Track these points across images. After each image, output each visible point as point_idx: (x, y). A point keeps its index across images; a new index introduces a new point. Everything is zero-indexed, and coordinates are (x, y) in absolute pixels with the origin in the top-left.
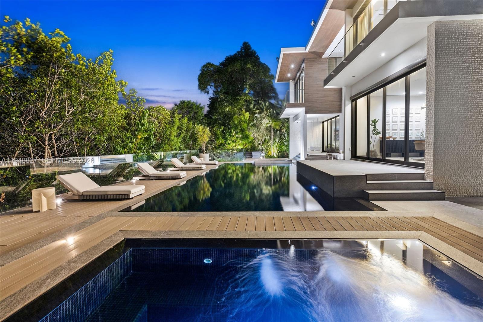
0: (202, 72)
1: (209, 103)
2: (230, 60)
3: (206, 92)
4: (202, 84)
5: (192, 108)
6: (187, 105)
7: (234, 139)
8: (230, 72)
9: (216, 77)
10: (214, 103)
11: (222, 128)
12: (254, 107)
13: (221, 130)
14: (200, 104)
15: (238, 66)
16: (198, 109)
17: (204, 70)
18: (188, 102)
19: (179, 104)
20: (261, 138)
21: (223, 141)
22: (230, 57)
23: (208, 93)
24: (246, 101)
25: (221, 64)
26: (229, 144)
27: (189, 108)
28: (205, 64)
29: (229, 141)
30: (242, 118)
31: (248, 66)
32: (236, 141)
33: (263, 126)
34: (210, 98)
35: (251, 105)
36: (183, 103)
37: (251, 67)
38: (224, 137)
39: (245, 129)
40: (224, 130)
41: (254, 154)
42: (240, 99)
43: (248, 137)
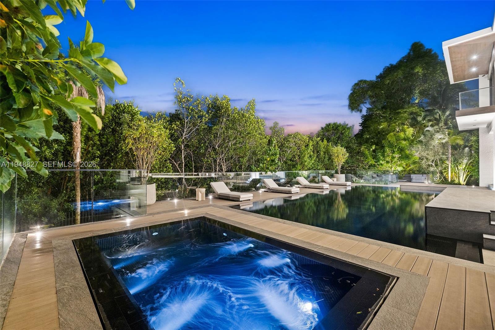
0: (353, 91)
1: (361, 122)
2: (390, 70)
3: (358, 110)
4: (353, 103)
5: (338, 130)
6: (333, 127)
7: (388, 159)
8: (389, 84)
9: (370, 93)
10: (367, 121)
11: (374, 147)
12: (424, 119)
13: (371, 150)
14: (347, 125)
15: (400, 74)
16: (344, 129)
17: (355, 89)
18: (335, 124)
19: (325, 127)
20: (433, 158)
21: (372, 162)
22: (389, 66)
23: (361, 111)
24: (412, 113)
25: (378, 77)
26: (382, 164)
27: (335, 130)
28: (356, 82)
29: (381, 162)
30: (402, 135)
31: (416, 70)
32: (392, 162)
33: (435, 142)
34: (363, 117)
35: (419, 117)
36: (328, 125)
37: (421, 71)
38: (375, 157)
39: (404, 147)
40: (376, 149)
41: (414, 178)
42: (402, 112)
43: (410, 156)
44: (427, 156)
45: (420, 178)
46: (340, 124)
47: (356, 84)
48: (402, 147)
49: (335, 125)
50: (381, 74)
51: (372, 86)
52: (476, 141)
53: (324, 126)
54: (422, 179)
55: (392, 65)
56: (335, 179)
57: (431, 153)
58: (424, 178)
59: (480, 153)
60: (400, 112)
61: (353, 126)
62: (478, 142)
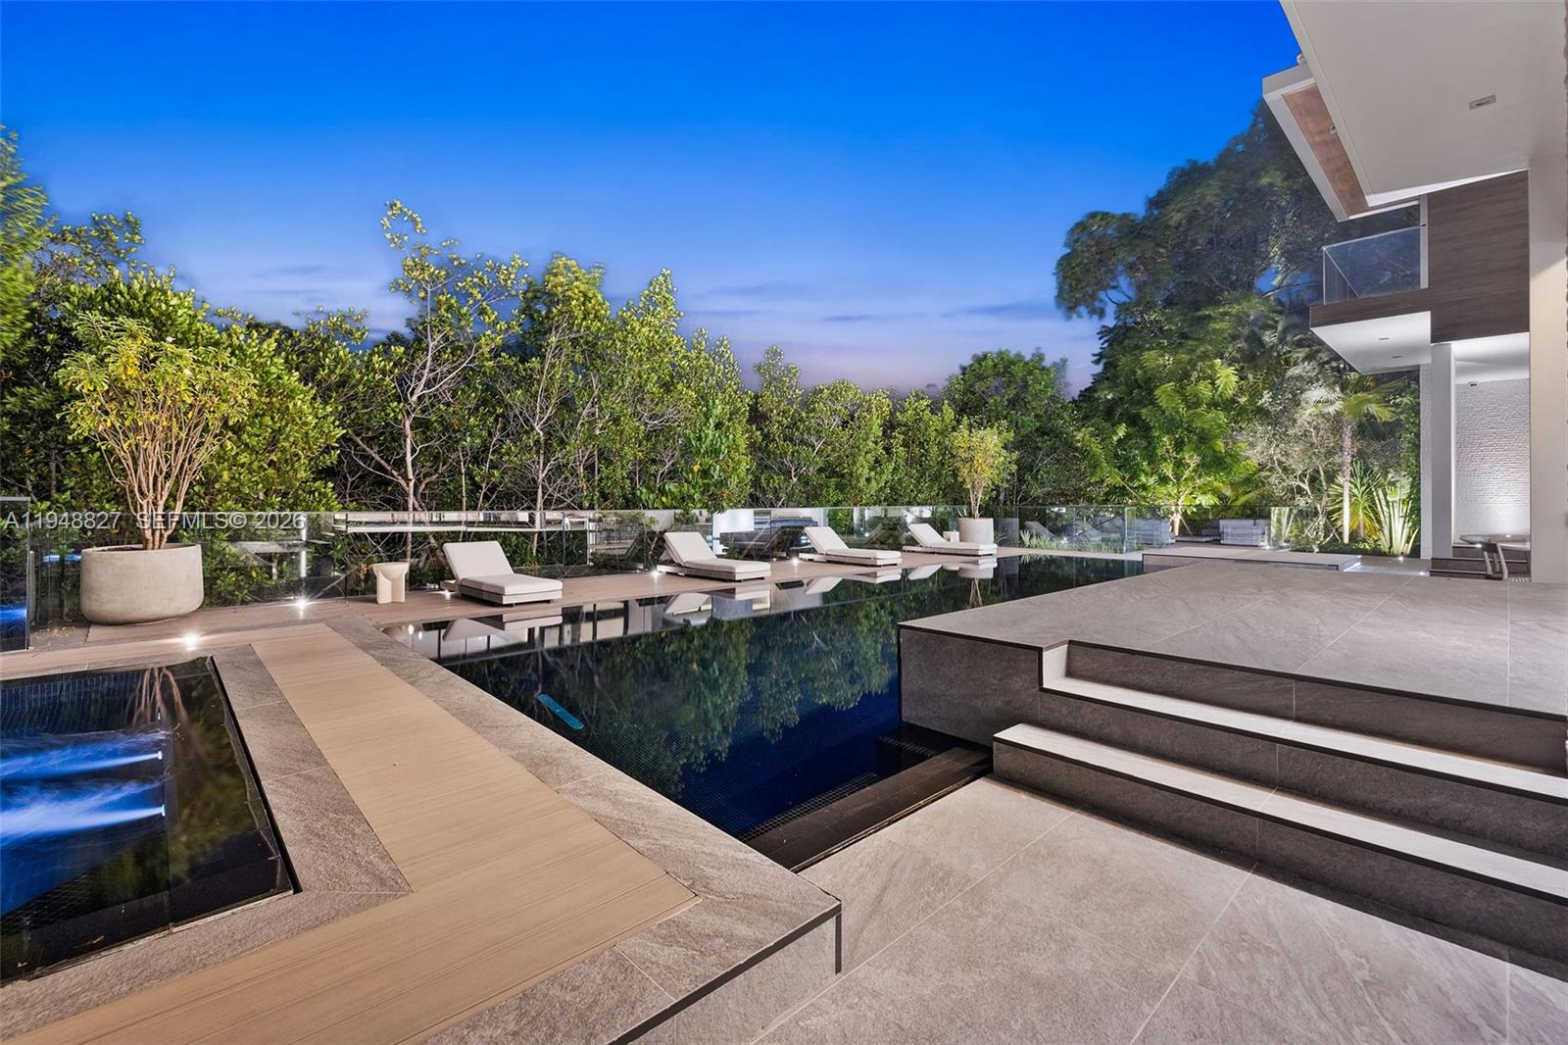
0: (1072, 249)
1: (1098, 350)
2: (1186, 179)
3: (1091, 312)
5: (1011, 374)
6: (995, 366)
7: (1166, 469)
8: (1179, 224)
9: (1125, 255)
10: (1118, 341)
11: (1122, 431)
12: (1282, 340)
13: (1115, 438)
14: (1044, 359)
16: (1031, 373)
17: (1075, 240)
18: (1001, 355)
19: (971, 366)
20: (1302, 467)
21: (1115, 479)
22: (1187, 167)
23: (1102, 313)
25: (1150, 203)
26: (1144, 487)
27: (1000, 376)
28: (1080, 219)
29: (1143, 479)
30: (1204, 390)
31: (1265, 181)
32: (1178, 479)
33: (1306, 415)
34: (1104, 332)
35: (1267, 333)
36: (980, 359)
37: (1278, 181)
38: (1124, 464)
39: (1209, 430)
40: (1128, 436)
41: (1230, 530)
42: (1213, 315)
43: (1228, 460)
44: (1283, 459)
45: (1249, 531)
46: (1018, 355)
47: (1078, 225)
48: (1203, 430)
49: (1002, 359)
50: (1160, 193)
51: (1132, 231)
52: (1413, 408)
53: (967, 361)
54: (1253, 535)
55: (1194, 164)
56: (954, 535)
57: (1297, 449)
58: (1260, 531)
59: (1422, 450)
60: (1209, 315)
61: (1064, 361)
62: (1418, 413)
